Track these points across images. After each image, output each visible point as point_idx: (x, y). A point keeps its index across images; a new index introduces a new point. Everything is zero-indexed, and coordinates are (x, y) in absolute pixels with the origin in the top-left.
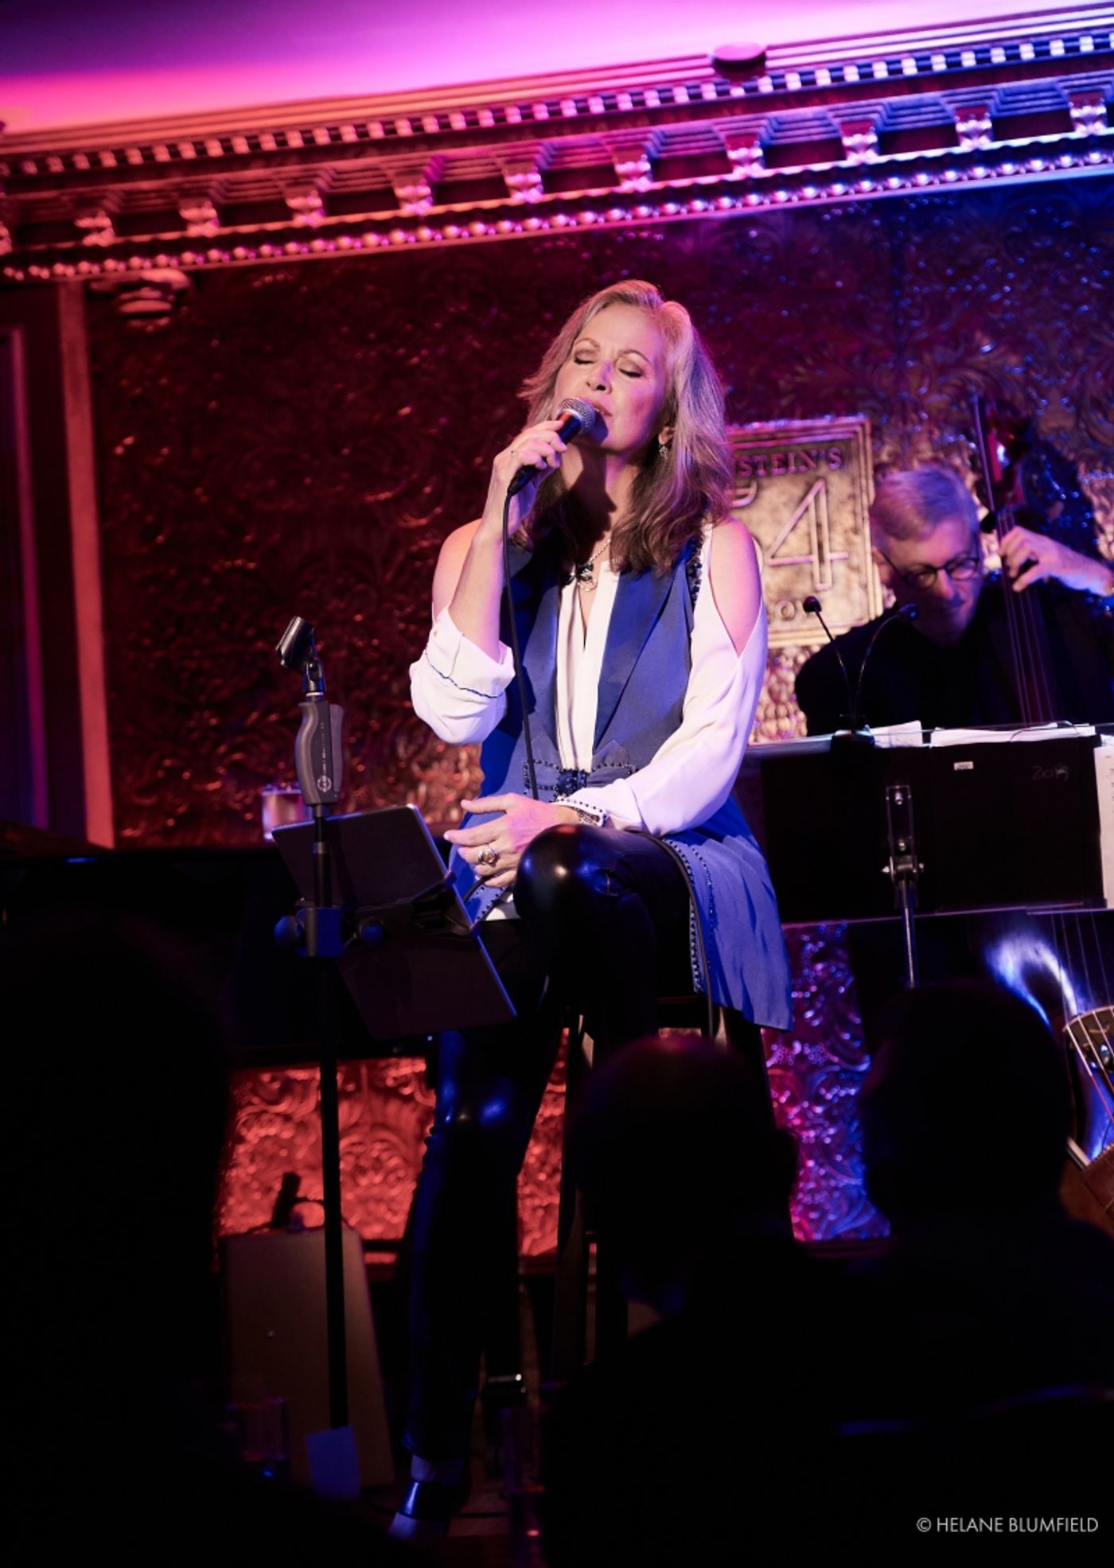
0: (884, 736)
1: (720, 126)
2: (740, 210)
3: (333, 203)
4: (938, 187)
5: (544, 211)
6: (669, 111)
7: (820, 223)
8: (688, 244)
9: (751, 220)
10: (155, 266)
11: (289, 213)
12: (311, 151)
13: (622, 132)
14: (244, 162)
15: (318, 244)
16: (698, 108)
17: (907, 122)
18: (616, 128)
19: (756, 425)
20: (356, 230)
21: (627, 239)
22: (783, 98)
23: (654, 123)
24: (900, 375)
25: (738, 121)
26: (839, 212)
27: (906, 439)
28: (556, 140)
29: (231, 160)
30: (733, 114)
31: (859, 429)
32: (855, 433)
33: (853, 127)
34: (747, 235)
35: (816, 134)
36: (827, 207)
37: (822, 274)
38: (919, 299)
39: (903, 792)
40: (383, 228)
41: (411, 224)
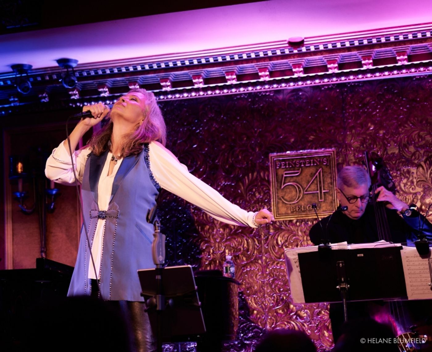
0: (335, 246)
1: (290, 62)
2: (296, 87)
3: (174, 84)
4: (356, 80)
5: (237, 86)
6: (275, 57)
7: (321, 90)
8: (281, 97)
9: (299, 90)
11: (161, 87)
12: (168, 69)
13: (262, 63)
14: (148, 72)
15: (170, 96)
16: (284, 56)
17: (347, 61)
18: (259, 62)
19: (301, 151)
20: (181, 92)
21: (262, 95)
22: (309, 53)
23: (270, 60)
24: (345, 136)
25: (296, 60)
26: (327, 87)
27: (346, 155)
28: (241, 66)
29: (144, 72)
30: (294, 58)
31: (332, 153)
32: (332, 154)
33: (331, 62)
34: (299, 94)
35: (319, 64)
36: (323, 86)
37: (322, 105)
38: (351, 114)
39: (342, 263)
40: (189, 91)
41: (198, 90)
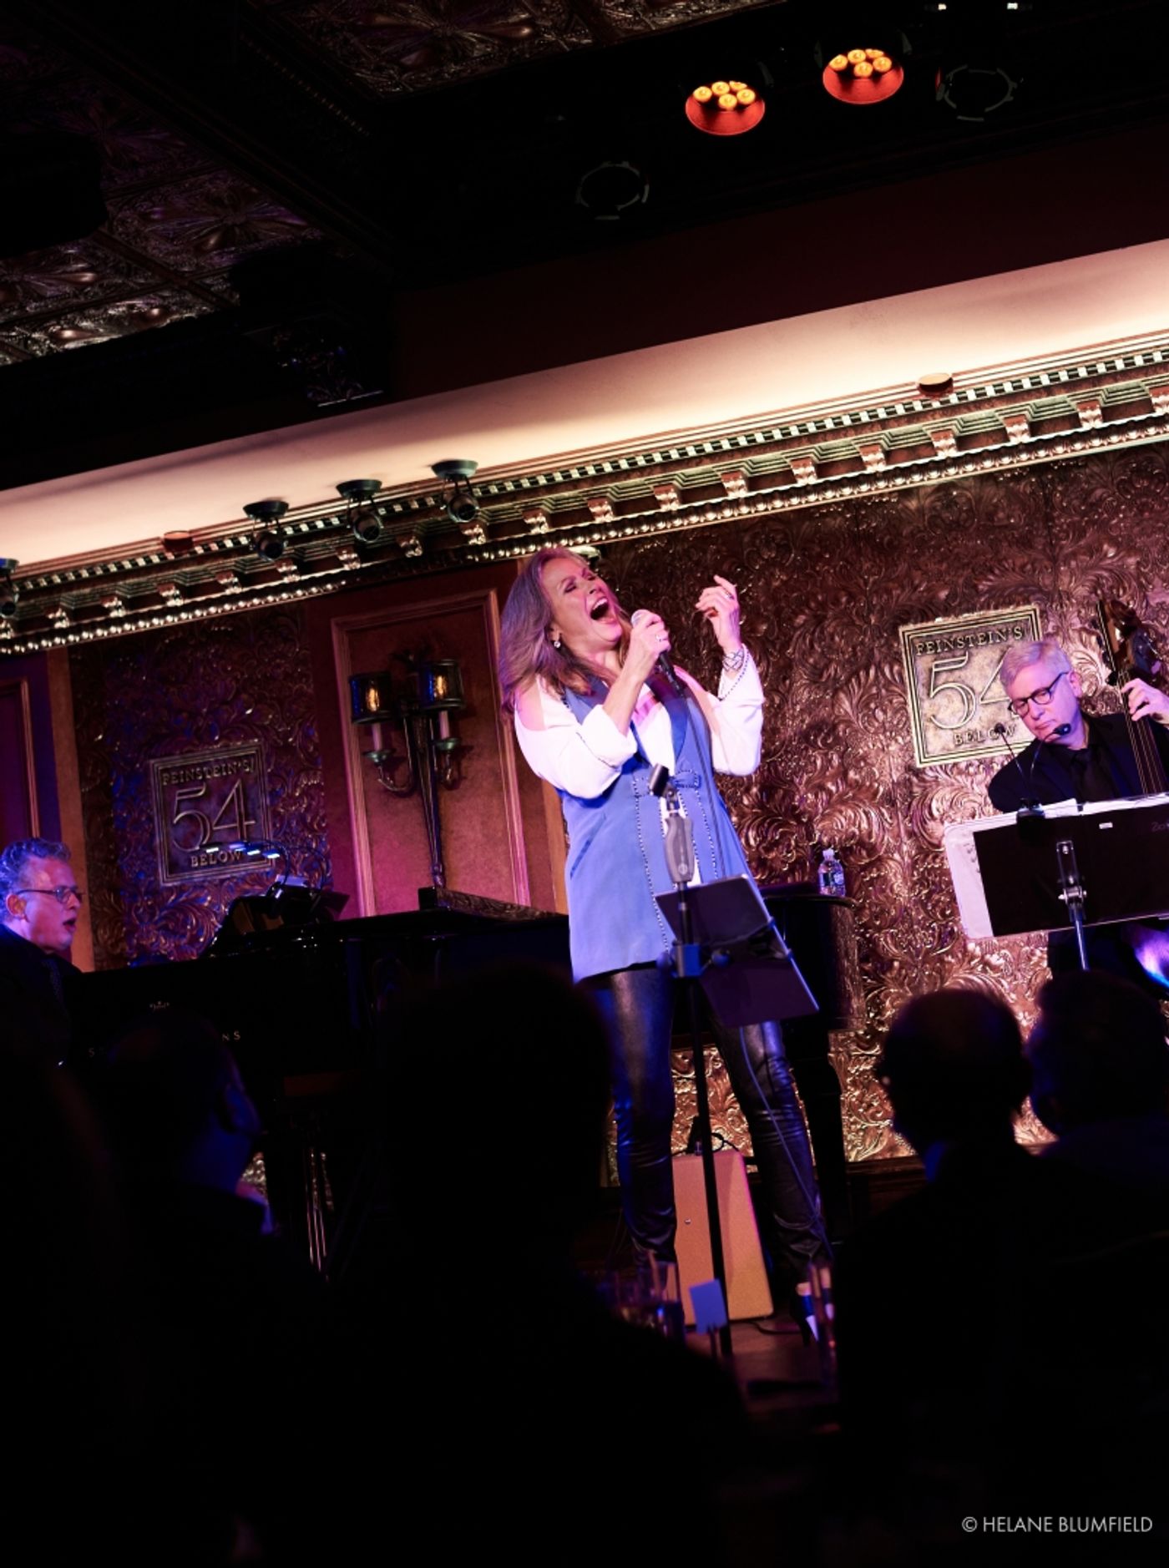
0: (1051, 811)
1: (926, 426)
2: (944, 479)
3: (684, 496)
4: (1070, 455)
5: (818, 489)
6: (893, 419)
7: (997, 483)
8: (913, 504)
9: (952, 485)
10: (576, 544)
11: (658, 504)
12: (668, 464)
13: (867, 435)
14: (627, 474)
15: (677, 522)
16: (912, 417)
17: (1047, 415)
18: (861, 433)
19: (966, 615)
20: (700, 511)
21: (874, 503)
22: (965, 406)
23: (884, 428)
24: (1056, 574)
25: (939, 421)
26: (1009, 475)
27: (1062, 616)
28: (823, 444)
29: (618, 474)
30: (934, 419)
31: (1032, 613)
32: (1031, 615)
33: (1012, 421)
34: (951, 494)
35: (989, 427)
36: (1001, 472)
37: (1001, 515)
38: (1065, 527)
39: (1068, 845)
40: (717, 508)
41: (735, 504)
